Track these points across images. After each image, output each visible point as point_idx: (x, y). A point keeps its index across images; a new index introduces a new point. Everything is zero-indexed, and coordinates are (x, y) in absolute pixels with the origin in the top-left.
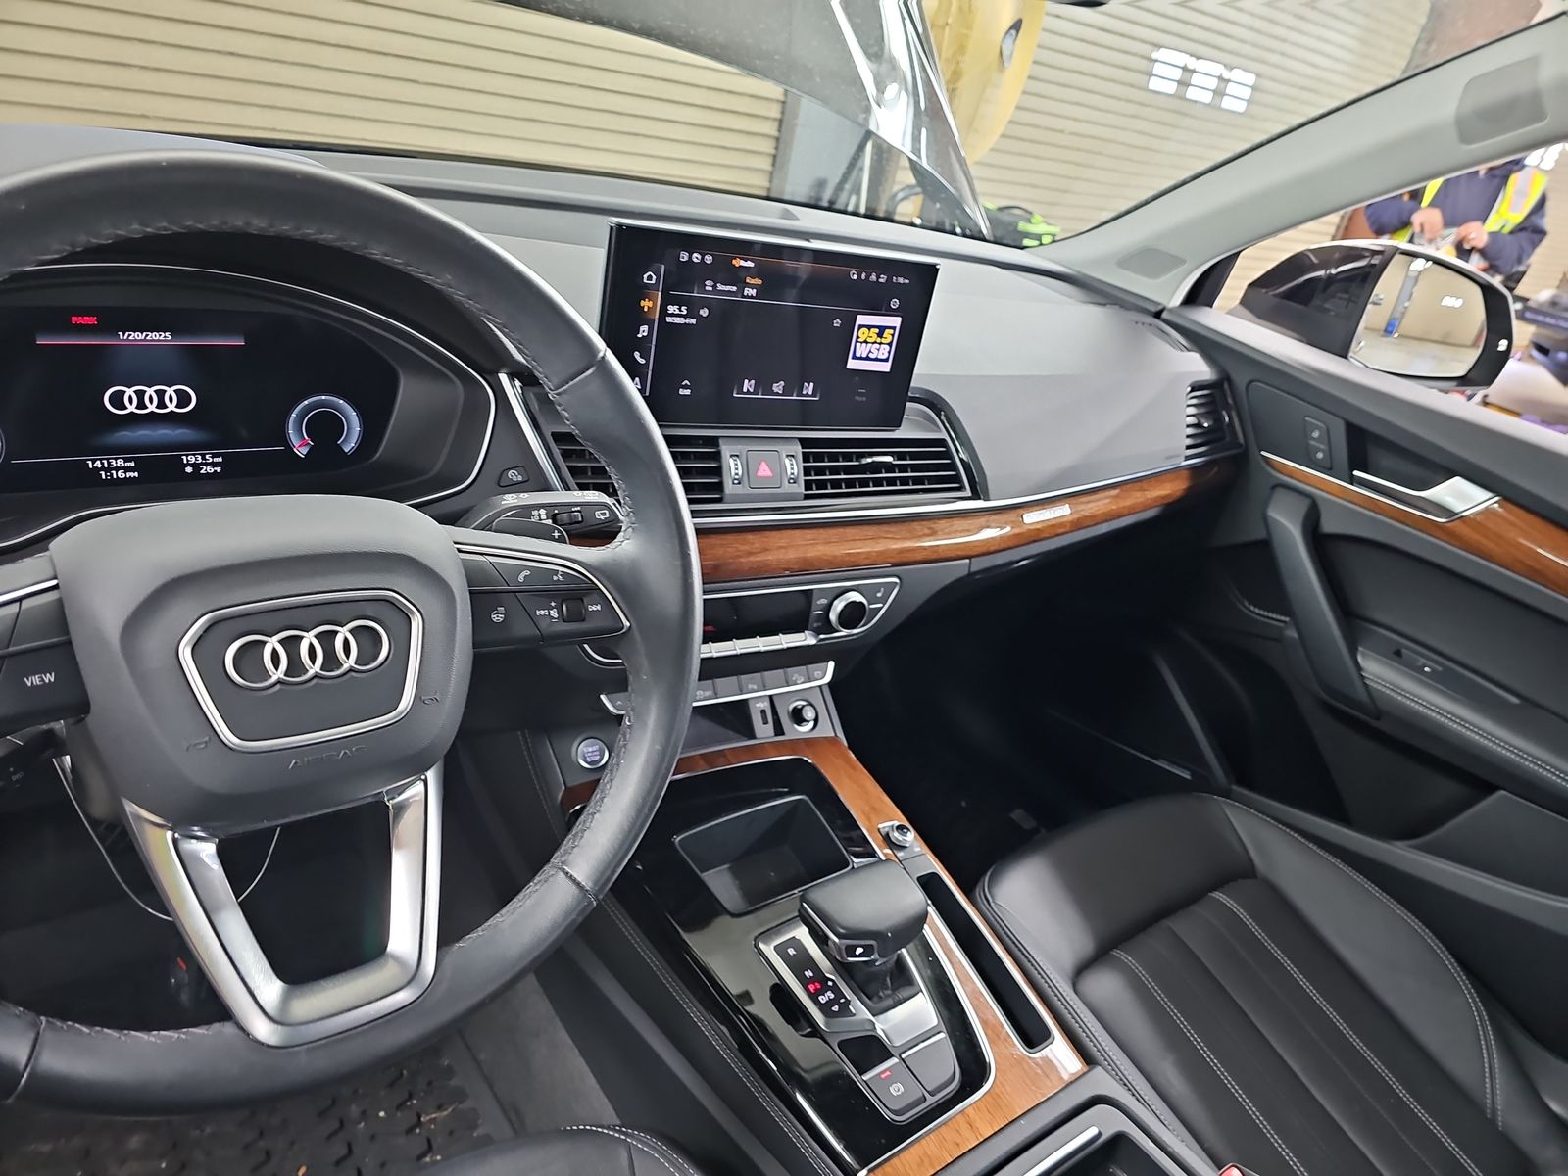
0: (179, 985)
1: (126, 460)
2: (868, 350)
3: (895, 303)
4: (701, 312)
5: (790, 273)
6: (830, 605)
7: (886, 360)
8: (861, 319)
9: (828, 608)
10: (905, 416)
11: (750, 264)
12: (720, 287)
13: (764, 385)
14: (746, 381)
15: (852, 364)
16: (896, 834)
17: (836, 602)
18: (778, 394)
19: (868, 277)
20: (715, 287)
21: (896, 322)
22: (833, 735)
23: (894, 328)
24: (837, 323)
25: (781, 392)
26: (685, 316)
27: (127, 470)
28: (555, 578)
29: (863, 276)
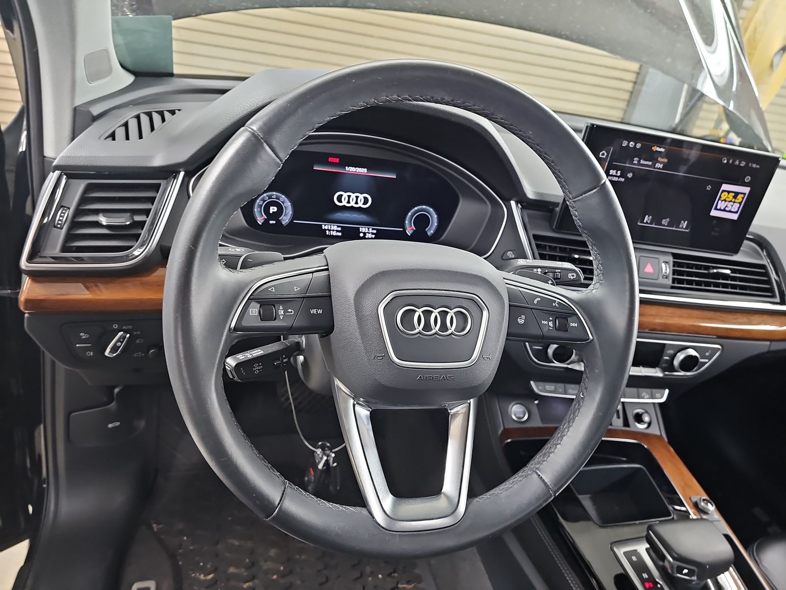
0: (309, 481)
1: (338, 227)
2: (725, 205)
3: (748, 179)
4: (628, 175)
5: (685, 157)
6: (675, 355)
7: (736, 212)
8: (725, 187)
9: (673, 357)
10: (741, 248)
11: (662, 150)
12: (642, 162)
13: (657, 220)
14: (647, 216)
15: (714, 213)
16: (702, 504)
17: (678, 354)
18: (664, 226)
19: (733, 162)
20: (639, 161)
21: (747, 190)
22: (659, 434)
23: (745, 194)
24: (709, 188)
25: (666, 225)
26: (619, 177)
27: (337, 231)
28: (554, 304)
29: (731, 161)
